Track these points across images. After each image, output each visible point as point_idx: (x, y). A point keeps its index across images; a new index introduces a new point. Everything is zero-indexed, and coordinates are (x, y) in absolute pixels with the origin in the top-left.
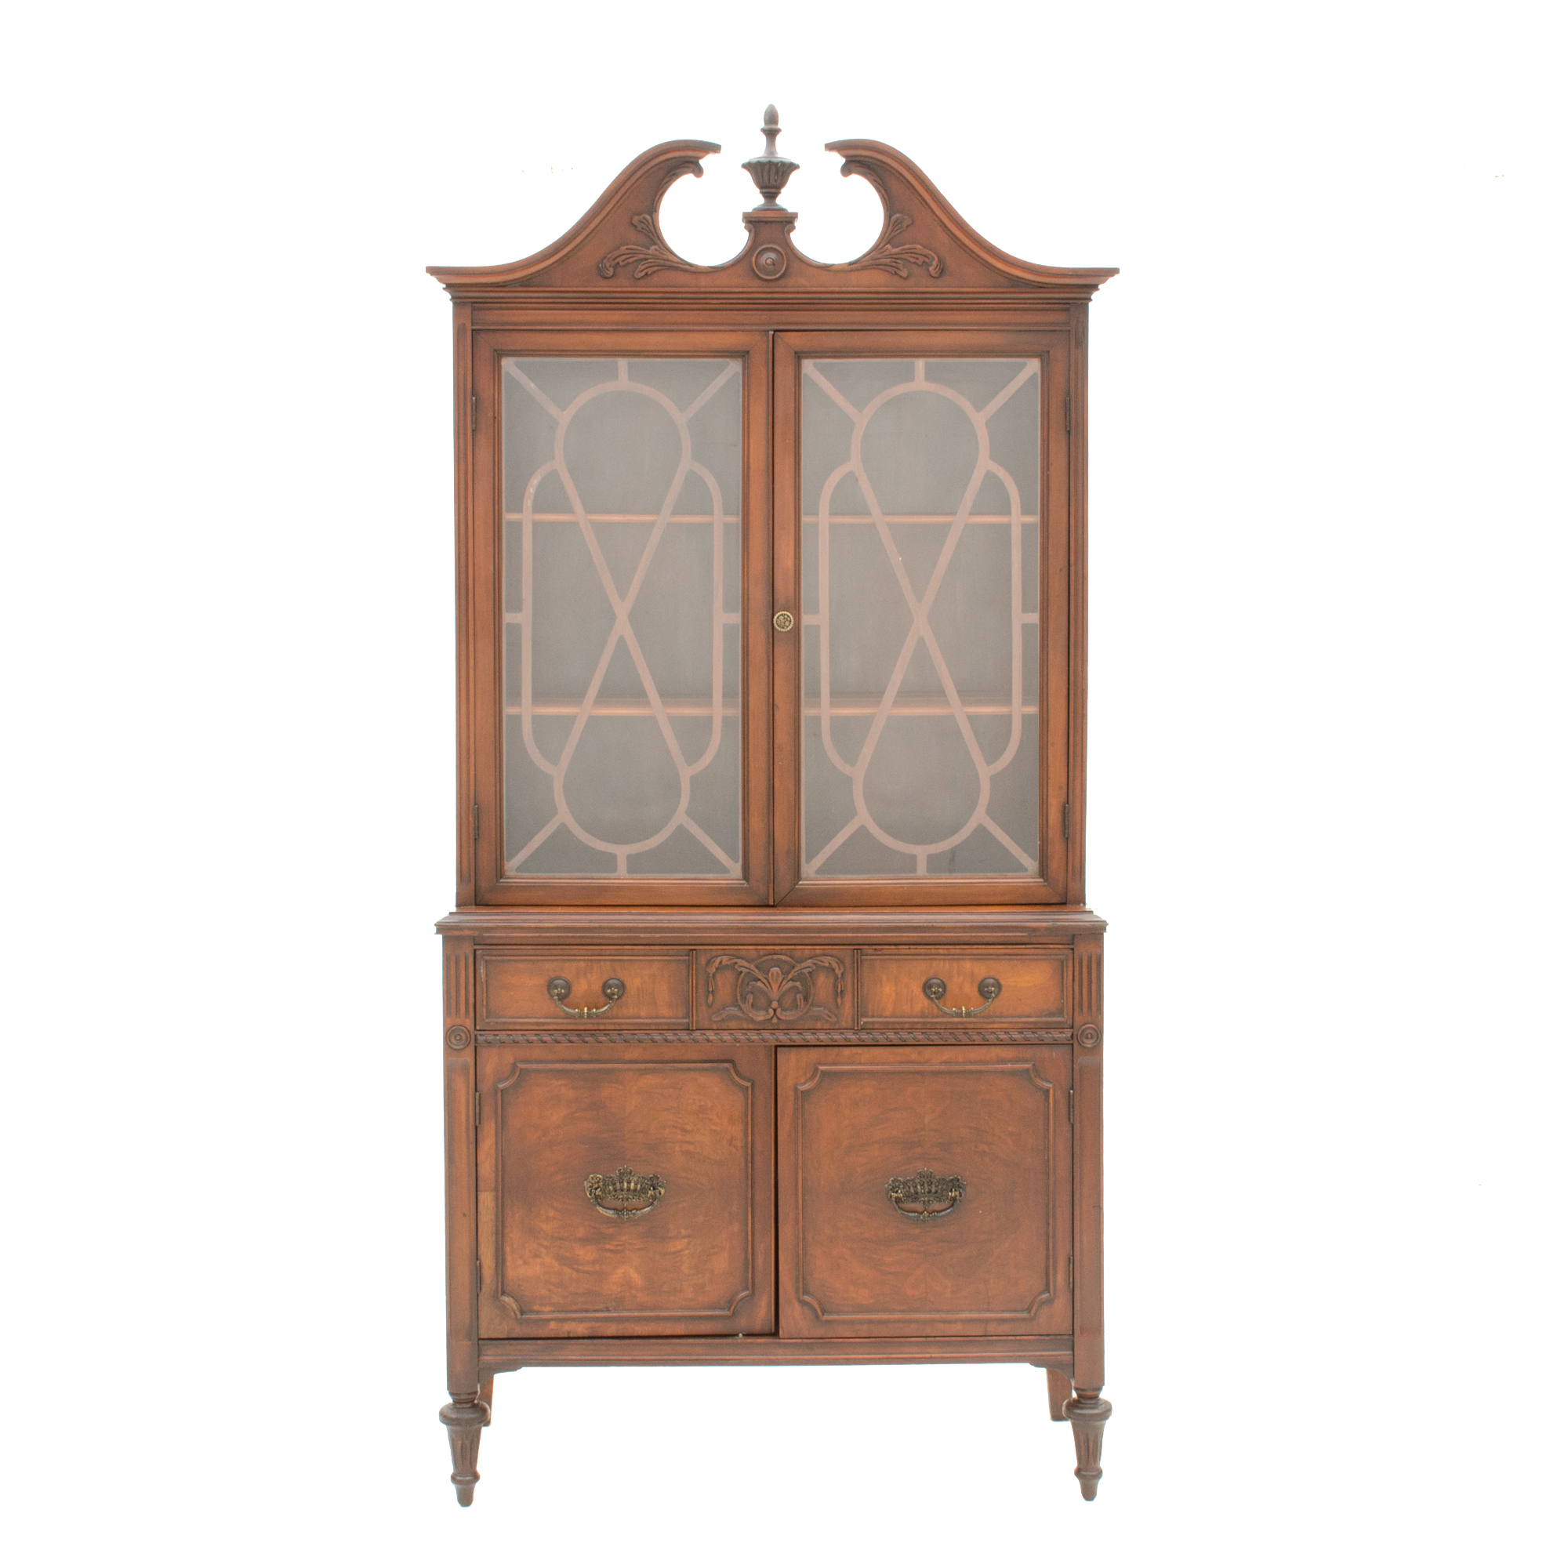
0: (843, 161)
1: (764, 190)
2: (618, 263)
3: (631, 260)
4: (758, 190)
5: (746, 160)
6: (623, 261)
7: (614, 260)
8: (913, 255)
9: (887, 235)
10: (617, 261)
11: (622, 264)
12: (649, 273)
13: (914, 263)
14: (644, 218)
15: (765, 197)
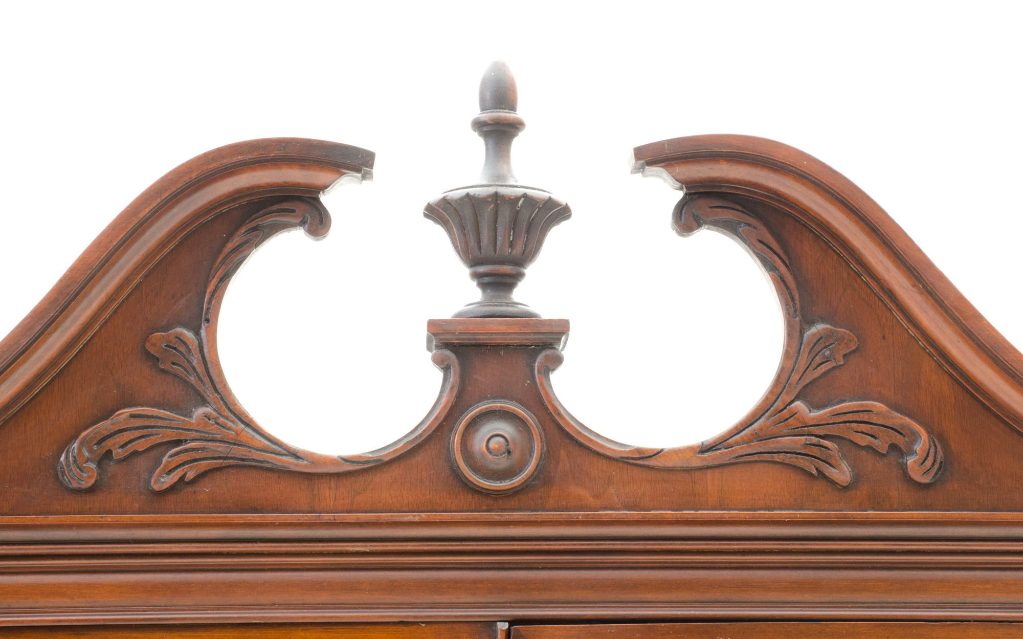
0: (680, 195)
1: (482, 269)
2: (109, 452)
3: (141, 445)
4: (465, 271)
5: (435, 196)
6: (122, 447)
7: (99, 443)
8: (863, 427)
9: (795, 377)
10: (109, 444)
11: (118, 453)
12: (190, 475)
13: (869, 448)
14: (179, 338)
15: (483, 286)
